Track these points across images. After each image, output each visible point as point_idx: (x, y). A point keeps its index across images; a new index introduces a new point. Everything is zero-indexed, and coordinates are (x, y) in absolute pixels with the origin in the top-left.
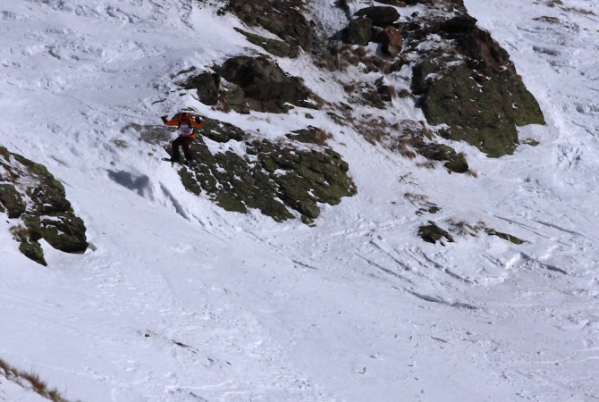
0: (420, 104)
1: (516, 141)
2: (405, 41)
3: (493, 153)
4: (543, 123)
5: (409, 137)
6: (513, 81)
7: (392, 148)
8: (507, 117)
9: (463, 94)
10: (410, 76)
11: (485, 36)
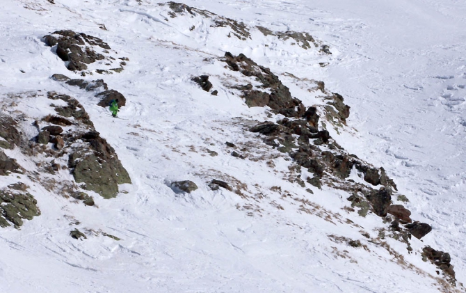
0: (72, 173)
1: (118, 191)
2: (65, 142)
3: (106, 197)
4: (131, 183)
5: (67, 188)
6: (116, 162)
7: (58, 193)
8: (114, 180)
9: (93, 168)
10: (68, 159)
11: (103, 141)
